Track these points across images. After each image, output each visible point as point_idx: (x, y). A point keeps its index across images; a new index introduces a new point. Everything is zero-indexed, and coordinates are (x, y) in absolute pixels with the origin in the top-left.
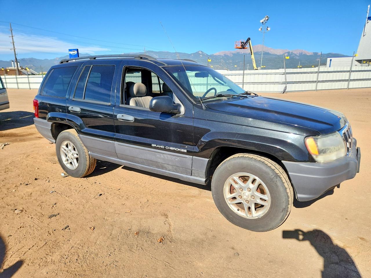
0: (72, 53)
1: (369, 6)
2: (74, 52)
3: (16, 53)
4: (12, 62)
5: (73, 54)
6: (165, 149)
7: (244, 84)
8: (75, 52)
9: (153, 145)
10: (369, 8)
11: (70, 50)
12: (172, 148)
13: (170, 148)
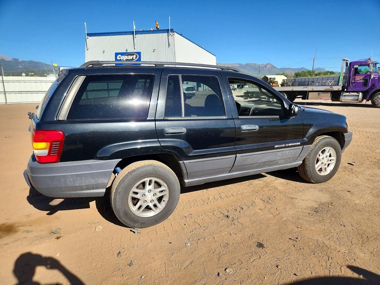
1: (85, 24)
6: (285, 147)
7: (6, 93)
9: (276, 146)
10: (86, 26)
12: (290, 145)
13: (289, 145)
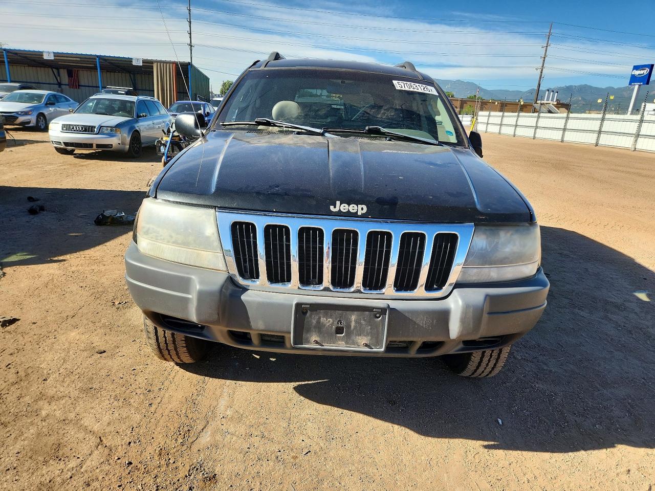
0: (637, 73)
2: (642, 72)
3: (542, 76)
4: (547, 92)
5: (639, 74)
8: (646, 70)
11: (636, 68)
